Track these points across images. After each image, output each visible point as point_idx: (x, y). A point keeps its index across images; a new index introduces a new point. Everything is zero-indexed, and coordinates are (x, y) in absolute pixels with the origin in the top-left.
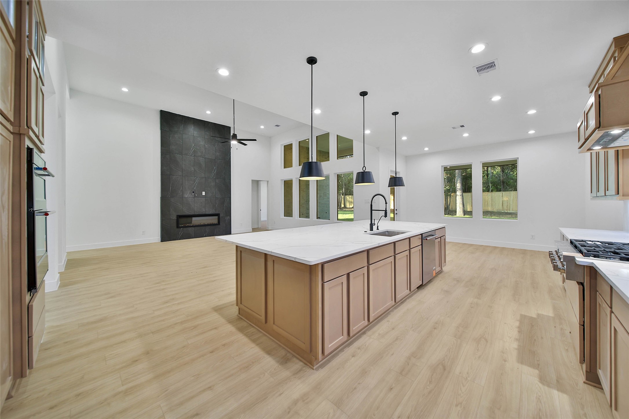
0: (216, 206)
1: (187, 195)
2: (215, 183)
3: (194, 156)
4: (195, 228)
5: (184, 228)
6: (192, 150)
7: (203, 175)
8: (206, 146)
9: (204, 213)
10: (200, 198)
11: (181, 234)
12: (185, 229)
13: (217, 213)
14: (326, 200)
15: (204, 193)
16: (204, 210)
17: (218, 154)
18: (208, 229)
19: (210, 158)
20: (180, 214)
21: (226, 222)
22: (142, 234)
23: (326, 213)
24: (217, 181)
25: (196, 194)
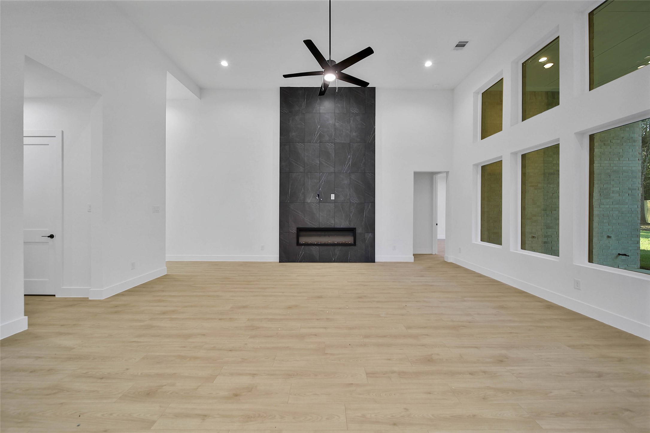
0: (351, 216)
1: (310, 200)
2: (349, 180)
3: (320, 142)
4: (320, 247)
5: (305, 247)
6: (317, 134)
7: (332, 169)
8: (337, 124)
9: (332, 226)
10: (327, 204)
11: (301, 254)
12: (307, 248)
13: (352, 226)
14: (608, 206)
15: (333, 197)
16: (333, 222)
17: (354, 134)
18: (338, 251)
19: (342, 142)
20: (301, 226)
21: (366, 242)
22: (261, 250)
23: (609, 237)
24: (353, 177)
25: (322, 197)
